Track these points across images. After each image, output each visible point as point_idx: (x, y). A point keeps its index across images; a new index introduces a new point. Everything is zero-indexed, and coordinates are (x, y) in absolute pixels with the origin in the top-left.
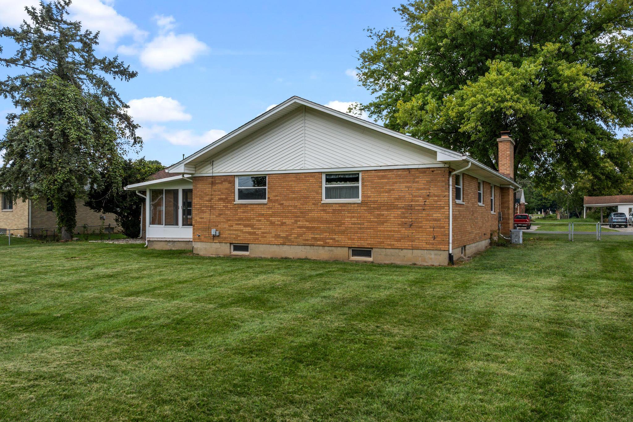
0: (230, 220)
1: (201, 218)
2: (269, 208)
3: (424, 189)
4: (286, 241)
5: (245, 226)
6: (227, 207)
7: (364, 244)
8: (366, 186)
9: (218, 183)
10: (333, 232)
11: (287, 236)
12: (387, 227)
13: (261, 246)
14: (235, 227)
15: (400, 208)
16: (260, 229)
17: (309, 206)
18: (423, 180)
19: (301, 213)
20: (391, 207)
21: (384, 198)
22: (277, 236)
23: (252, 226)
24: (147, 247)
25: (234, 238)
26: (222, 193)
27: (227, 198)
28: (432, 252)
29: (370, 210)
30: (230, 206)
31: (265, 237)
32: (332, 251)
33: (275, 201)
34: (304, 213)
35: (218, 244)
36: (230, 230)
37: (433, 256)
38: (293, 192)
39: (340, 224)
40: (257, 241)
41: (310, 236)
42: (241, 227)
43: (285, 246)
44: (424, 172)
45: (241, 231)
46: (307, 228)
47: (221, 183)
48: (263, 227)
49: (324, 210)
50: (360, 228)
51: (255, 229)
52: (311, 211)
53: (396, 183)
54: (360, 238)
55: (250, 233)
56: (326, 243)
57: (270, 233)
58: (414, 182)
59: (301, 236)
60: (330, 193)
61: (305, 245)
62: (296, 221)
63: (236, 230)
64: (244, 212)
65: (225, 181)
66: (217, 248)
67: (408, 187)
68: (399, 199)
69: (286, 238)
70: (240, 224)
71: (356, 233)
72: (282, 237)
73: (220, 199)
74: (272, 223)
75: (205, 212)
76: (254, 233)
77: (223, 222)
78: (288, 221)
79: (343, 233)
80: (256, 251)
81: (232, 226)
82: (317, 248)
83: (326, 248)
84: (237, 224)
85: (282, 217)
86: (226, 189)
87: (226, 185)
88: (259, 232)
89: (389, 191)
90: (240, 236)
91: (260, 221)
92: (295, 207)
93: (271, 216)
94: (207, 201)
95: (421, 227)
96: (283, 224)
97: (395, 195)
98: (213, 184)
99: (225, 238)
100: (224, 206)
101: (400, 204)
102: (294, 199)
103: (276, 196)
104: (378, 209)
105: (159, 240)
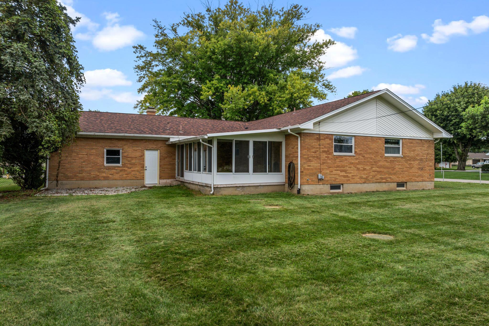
0: (330, 167)
1: (309, 166)
2: (356, 159)
3: (426, 150)
4: (366, 181)
5: (341, 171)
6: (328, 157)
7: (404, 180)
8: (405, 147)
9: (322, 139)
10: (390, 174)
11: (367, 177)
12: (414, 170)
13: (351, 185)
14: (335, 172)
15: (418, 160)
16: (351, 173)
17: (379, 158)
18: (426, 145)
19: (374, 162)
20: (415, 159)
21: (412, 154)
22: (361, 178)
23: (345, 171)
24: (213, 194)
25: (334, 180)
26: (325, 147)
27: (328, 151)
28: (429, 182)
29: (407, 161)
30: (330, 156)
31: (354, 179)
32: (389, 185)
33: (360, 154)
34: (376, 162)
35: (322, 185)
36: (331, 175)
37: (429, 185)
38: (370, 149)
39: (394, 169)
40: (349, 182)
41: (379, 176)
42: (339, 172)
43: (365, 184)
44: (426, 142)
45: (338, 175)
46: (378, 171)
47: (324, 139)
48: (353, 171)
49: (386, 161)
50: (402, 171)
51: (348, 173)
52: (379, 161)
53: (416, 146)
54: (402, 177)
55: (344, 176)
56: (387, 181)
57: (356, 176)
58: (423, 147)
59: (375, 177)
60: (387, 150)
61: (376, 182)
62: (372, 168)
63: (335, 175)
64: (340, 162)
65: (327, 138)
66: (321, 189)
67: (421, 149)
68: (418, 155)
69: (366, 179)
70: (337, 170)
71: (401, 174)
72: (364, 178)
73: (324, 152)
74: (358, 169)
75: (312, 161)
76: (347, 176)
77: (326, 169)
78: (368, 168)
79: (395, 174)
80: (348, 188)
81: (332, 172)
82: (382, 184)
83: (387, 184)
84: (335, 170)
85: (364, 165)
86: (328, 144)
87: (328, 141)
88: (350, 175)
89: (414, 151)
90: (337, 179)
91: (350, 167)
92: (371, 158)
93: (358, 164)
94: (313, 152)
95: (425, 170)
96: (365, 169)
97: (416, 153)
98: (319, 139)
99: (328, 181)
100: (326, 157)
101: (418, 158)
102: (370, 153)
103: (361, 151)
104: (410, 160)
105: (228, 186)
